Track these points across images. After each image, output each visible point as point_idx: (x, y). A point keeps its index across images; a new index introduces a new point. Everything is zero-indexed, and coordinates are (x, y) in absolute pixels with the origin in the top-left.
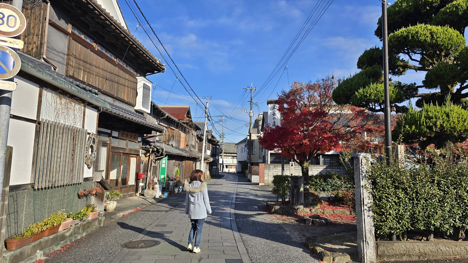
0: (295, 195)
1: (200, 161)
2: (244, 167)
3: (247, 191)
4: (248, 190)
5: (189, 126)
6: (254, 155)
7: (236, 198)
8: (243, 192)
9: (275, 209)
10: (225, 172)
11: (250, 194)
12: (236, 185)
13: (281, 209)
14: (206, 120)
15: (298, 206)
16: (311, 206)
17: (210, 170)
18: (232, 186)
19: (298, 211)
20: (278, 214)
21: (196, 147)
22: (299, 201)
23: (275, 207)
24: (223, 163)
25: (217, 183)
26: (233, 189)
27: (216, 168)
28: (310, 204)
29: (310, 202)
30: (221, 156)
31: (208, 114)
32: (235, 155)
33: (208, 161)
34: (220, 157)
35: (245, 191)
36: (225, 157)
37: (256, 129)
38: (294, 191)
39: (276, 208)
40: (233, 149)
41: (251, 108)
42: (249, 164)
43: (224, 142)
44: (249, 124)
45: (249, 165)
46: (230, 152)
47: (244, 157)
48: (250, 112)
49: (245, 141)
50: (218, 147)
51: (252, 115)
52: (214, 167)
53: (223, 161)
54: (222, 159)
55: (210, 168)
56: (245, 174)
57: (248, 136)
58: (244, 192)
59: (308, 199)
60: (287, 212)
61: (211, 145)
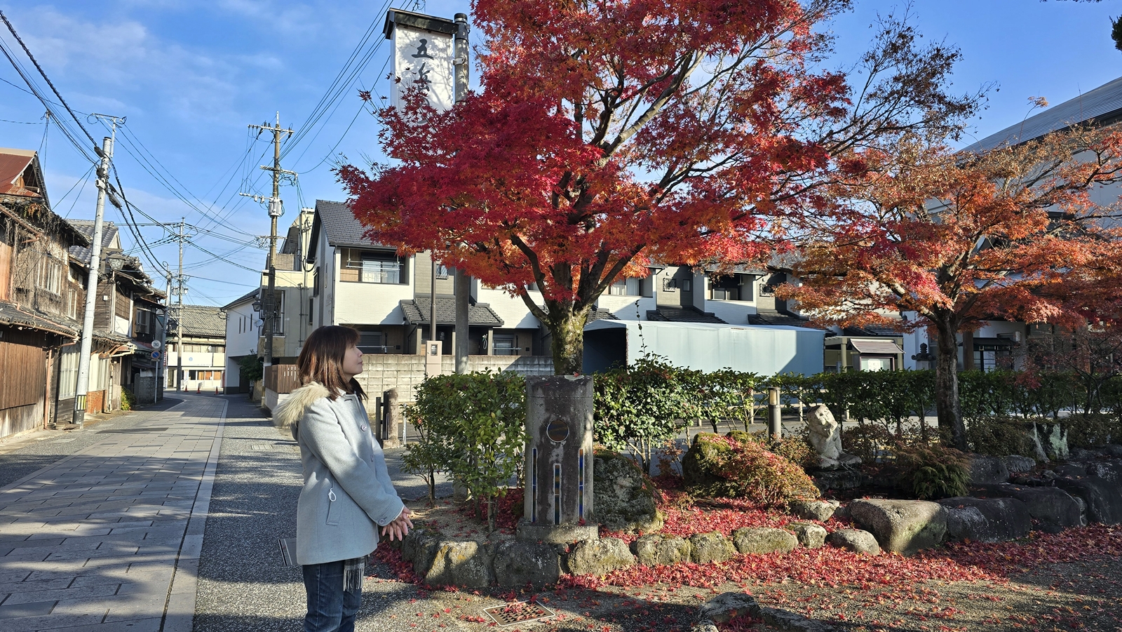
0: (557, 474)
1: (78, 348)
2: (249, 373)
3: (262, 448)
4: (266, 447)
5: (29, 218)
6: (282, 334)
7: (217, 488)
8: (246, 454)
9: (448, 560)
10: (186, 391)
11: (278, 460)
12: (221, 427)
13: (486, 559)
14: (102, 201)
15: (570, 529)
16: (628, 520)
17: (129, 383)
18: (205, 434)
19: (579, 559)
20: (470, 588)
21: (70, 304)
22: (574, 501)
23: (450, 549)
24: (179, 366)
25: (148, 425)
26: (205, 445)
27: (152, 378)
28: (623, 512)
29: (619, 502)
30: (174, 344)
31: (112, 181)
32: (221, 341)
33: (117, 353)
34: (171, 347)
35: (256, 448)
36: (189, 347)
37: (291, 257)
38: (549, 454)
39: (456, 558)
40: (216, 325)
41: (275, 189)
42: (268, 362)
43: (183, 303)
44: (269, 240)
45: (265, 365)
46: (204, 332)
47: (250, 344)
48: (274, 202)
49: (254, 296)
50: (158, 312)
51: (277, 210)
52: (143, 374)
53: (179, 359)
54: (176, 353)
55: (129, 377)
56: (251, 395)
57: (265, 274)
58: (253, 454)
59: (611, 485)
60: (518, 571)
61: (132, 302)
